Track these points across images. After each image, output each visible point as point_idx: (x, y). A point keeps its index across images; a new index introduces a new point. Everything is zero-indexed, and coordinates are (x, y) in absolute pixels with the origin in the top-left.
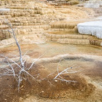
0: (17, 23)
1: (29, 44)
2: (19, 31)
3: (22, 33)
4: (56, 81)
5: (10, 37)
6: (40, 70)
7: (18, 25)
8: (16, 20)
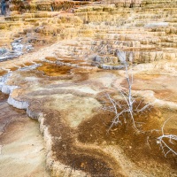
0: (168, 44)
1: (169, 76)
2: (164, 55)
3: (169, 58)
4: (158, 142)
5: (149, 61)
6: (152, 117)
7: (169, 46)
8: (169, 39)
